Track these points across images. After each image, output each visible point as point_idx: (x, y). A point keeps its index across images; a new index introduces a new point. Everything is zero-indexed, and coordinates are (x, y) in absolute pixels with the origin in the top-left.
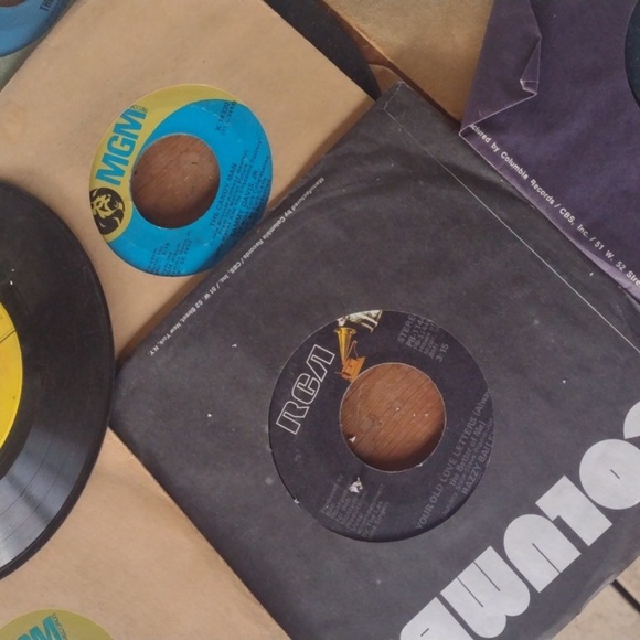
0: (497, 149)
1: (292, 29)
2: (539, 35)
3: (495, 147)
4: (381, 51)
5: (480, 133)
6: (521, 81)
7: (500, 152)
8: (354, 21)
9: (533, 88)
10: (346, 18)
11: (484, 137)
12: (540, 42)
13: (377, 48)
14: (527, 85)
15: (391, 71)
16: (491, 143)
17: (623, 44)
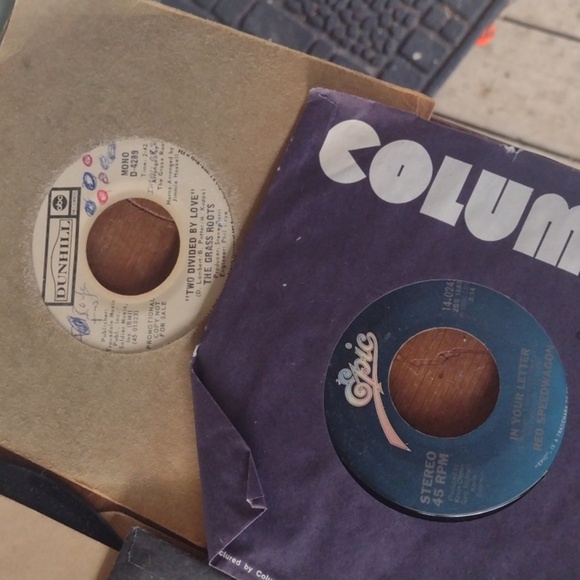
0: (251, 570)
1: (12, 502)
2: (248, 448)
3: (248, 568)
4: (107, 498)
5: (229, 558)
6: (248, 500)
7: (254, 572)
8: (71, 476)
9: (262, 504)
10: (62, 474)
11: (234, 560)
12: (251, 457)
13: (103, 495)
14: (255, 502)
15: (122, 515)
16: (242, 564)
17: (327, 432)
